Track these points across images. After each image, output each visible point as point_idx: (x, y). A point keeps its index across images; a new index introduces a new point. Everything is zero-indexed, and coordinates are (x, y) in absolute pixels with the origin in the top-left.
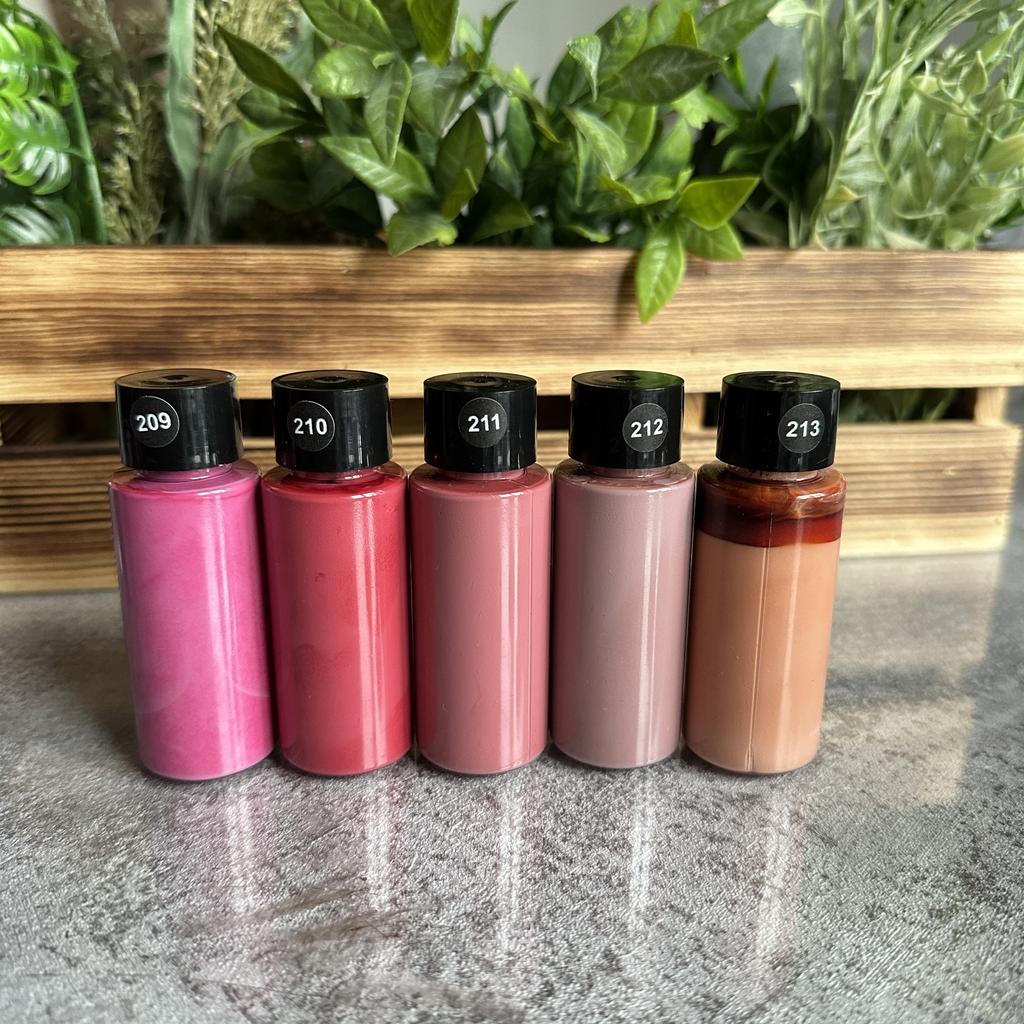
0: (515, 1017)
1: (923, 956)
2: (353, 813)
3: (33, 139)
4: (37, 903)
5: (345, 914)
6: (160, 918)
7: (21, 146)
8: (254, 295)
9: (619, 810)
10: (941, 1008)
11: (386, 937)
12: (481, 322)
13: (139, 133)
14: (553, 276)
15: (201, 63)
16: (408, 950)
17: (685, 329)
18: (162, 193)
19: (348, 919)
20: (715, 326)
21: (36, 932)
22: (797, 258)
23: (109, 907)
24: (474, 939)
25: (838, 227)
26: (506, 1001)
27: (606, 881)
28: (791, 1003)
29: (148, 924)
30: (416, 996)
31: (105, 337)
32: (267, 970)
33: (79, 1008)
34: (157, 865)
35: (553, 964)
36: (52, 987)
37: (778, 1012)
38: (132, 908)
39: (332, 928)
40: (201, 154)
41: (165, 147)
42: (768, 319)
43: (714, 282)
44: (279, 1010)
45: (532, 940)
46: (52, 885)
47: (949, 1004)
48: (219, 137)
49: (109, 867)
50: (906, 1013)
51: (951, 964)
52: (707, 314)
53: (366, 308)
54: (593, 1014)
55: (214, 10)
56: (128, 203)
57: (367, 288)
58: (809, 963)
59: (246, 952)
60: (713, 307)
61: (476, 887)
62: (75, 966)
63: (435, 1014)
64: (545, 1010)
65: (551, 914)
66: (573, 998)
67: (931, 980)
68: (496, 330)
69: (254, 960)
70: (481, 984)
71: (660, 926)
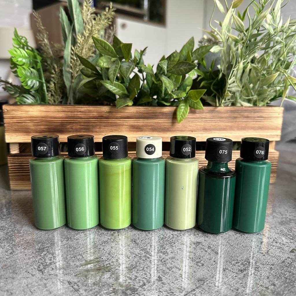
0: (136, 290)
1: (235, 280)
2: (101, 244)
3: (30, 78)
4: (25, 262)
5: (98, 266)
6: (54, 266)
7: (27, 79)
8: (83, 117)
9: (166, 245)
10: (237, 291)
11: (107, 271)
12: (139, 124)
13: (57, 76)
14: (157, 113)
15: (72, 60)
16: (112, 275)
17: (190, 126)
18: (62, 91)
19: (98, 267)
20: (198, 125)
21: (25, 268)
22: (218, 109)
23: (42, 263)
24: (128, 273)
25: (229, 101)
26: (134, 286)
27: (161, 261)
28: (201, 289)
29: (51, 267)
30: (113, 285)
31: (46, 127)
32: (78, 278)
33: (34, 285)
34: (54, 254)
35: (146, 279)
36: (28, 280)
37: (198, 291)
38: (47, 264)
39: (94, 269)
40: (72, 82)
41: (63, 80)
42: (211, 124)
43: (197, 114)
44: (80, 287)
45: (142, 273)
46: (29, 258)
47: (239, 291)
48: (76, 78)
49: (42, 255)
50: (229, 292)
51: (242, 282)
52: (195, 122)
53: (111, 121)
54: (154, 290)
55: (76, 47)
56: (53, 93)
57: (111, 115)
58: (207, 281)
59: (74, 274)
60: (197, 121)
61: (129, 261)
62: (34, 276)
63: (117, 289)
64: (143, 289)
65: (146, 268)
66: (150, 286)
67: (236, 285)
68: (143, 126)
69: (75, 276)
70: (128, 282)
71: (173, 271)
